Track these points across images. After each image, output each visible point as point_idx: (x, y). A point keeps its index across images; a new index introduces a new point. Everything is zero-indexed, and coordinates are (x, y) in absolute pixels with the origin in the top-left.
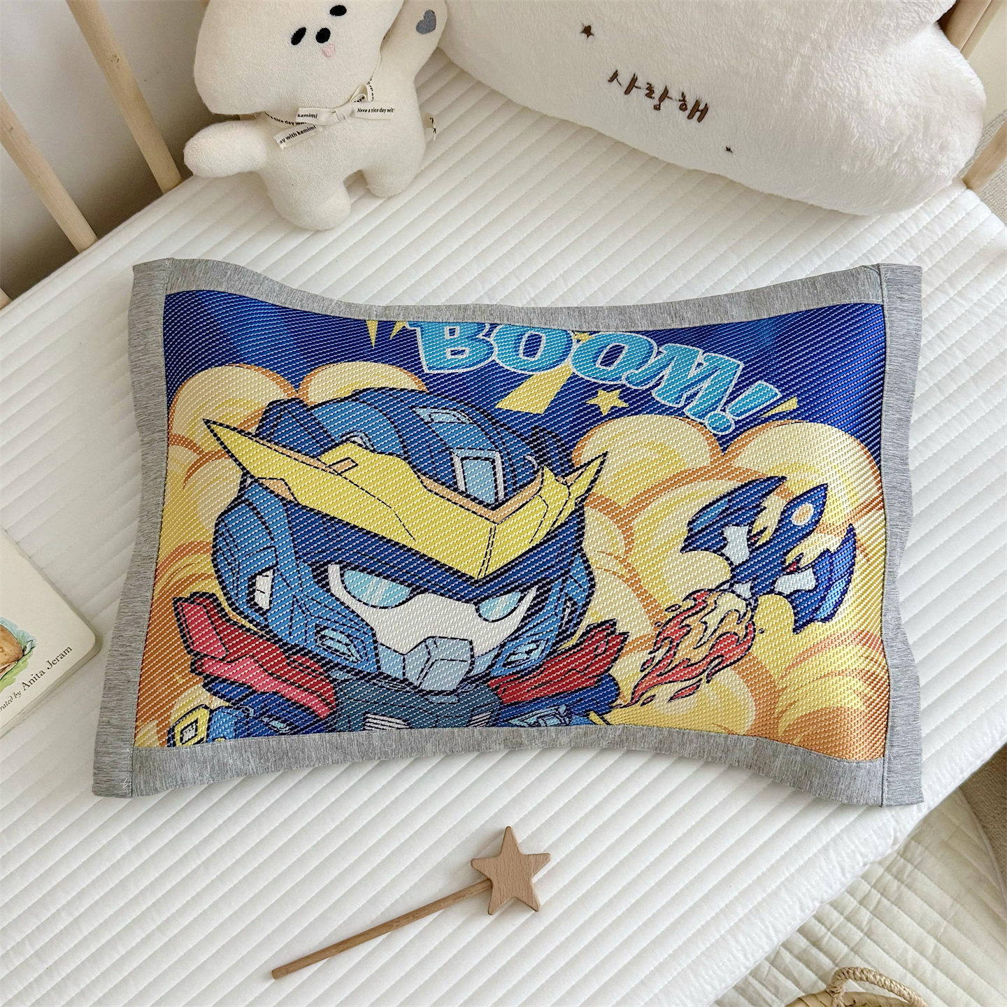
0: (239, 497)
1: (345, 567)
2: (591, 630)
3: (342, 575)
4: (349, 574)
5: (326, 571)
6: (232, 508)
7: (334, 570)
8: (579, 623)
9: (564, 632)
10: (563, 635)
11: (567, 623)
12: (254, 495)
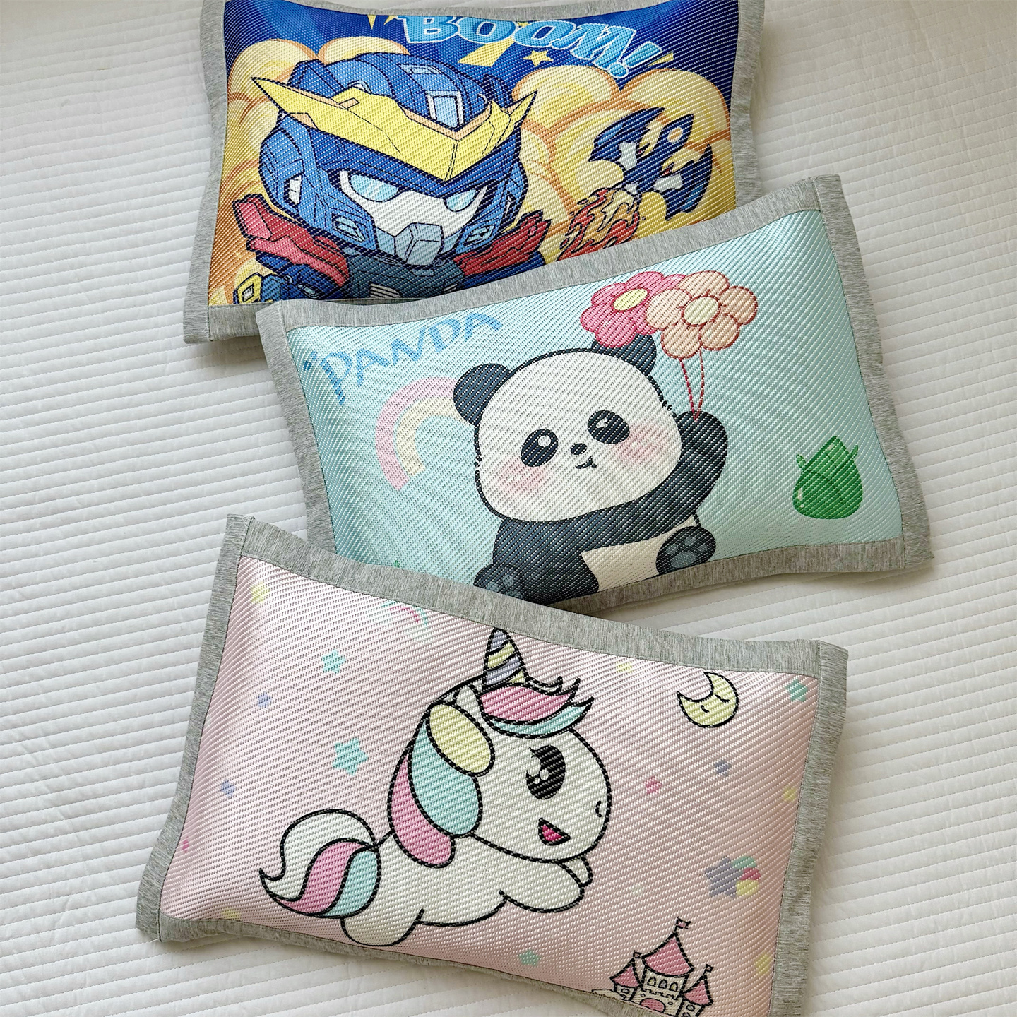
0: (276, 127)
1: (352, 173)
2: (526, 218)
3: (350, 179)
4: (354, 177)
5: (339, 175)
6: (272, 135)
7: (344, 175)
8: (517, 213)
9: (507, 219)
10: (506, 222)
11: (509, 213)
12: (287, 124)
